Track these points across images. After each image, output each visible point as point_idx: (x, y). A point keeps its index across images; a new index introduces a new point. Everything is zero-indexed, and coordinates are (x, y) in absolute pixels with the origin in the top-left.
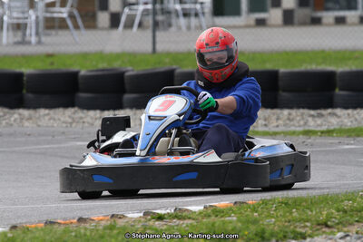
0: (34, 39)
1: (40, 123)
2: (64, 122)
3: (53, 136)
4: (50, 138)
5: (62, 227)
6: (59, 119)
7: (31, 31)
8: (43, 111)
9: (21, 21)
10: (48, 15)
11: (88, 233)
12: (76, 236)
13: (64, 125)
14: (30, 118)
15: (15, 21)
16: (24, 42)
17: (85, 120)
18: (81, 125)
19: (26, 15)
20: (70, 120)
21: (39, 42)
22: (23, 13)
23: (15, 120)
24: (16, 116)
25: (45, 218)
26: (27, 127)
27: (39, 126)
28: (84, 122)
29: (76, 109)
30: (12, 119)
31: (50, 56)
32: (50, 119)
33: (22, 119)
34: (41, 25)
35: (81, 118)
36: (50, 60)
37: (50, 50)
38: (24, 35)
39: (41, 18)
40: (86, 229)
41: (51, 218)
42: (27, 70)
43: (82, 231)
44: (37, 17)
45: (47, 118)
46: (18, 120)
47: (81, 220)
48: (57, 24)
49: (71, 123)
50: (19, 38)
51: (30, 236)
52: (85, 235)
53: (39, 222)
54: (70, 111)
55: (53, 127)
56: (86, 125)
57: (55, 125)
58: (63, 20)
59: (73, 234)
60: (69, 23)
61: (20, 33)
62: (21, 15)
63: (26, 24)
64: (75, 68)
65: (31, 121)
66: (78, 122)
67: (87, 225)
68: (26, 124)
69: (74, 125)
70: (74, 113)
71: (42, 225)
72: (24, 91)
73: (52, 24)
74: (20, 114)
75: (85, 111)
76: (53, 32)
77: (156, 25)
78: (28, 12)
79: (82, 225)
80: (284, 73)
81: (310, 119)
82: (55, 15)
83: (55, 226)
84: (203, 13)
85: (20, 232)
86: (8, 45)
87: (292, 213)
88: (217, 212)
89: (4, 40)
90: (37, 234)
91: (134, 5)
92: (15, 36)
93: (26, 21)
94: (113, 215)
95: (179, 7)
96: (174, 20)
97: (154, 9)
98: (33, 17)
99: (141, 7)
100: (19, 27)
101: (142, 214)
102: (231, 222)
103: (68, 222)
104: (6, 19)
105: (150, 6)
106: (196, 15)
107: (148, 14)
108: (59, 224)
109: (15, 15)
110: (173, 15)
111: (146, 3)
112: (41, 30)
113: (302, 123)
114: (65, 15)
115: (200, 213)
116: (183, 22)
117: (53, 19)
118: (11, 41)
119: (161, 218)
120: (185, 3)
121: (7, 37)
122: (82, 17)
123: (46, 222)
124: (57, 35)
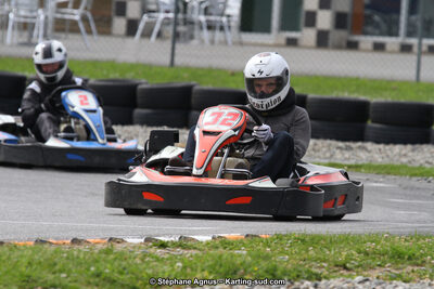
5: (53, 248)
7: (39, 31)
9: (28, 20)
10: (59, 16)
11: (82, 256)
12: (67, 258)
15: (22, 20)
16: (29, 44)
19: (35, 14)
22: (31, 11)
25: (35, 236)
34: (50, 26)
38: (31, 36)
39: (50, 18)
40: (80, 251)
41: (42, 237)
43: (75, 253)
44: (46, 18)
47: (75, 241)
48: (68, 27)
50: (24, 39)
51: (18, 253)
52: (78, 257)
53: (29, 240)
58: (74, 23)
59: (65, 255)
60: (81, 26)
61: (26, 34)
62: (28, 14)
63: (34, 25)
67: (81, 248)
71: (32, 243)
73: (62, 27)
76: (63, 35)
77: (176, 36)
78: (36, 11)
79: (76, 247)
80: (312, 99)
81: (338, 151)
82: (67, 17)
83: (46, 246)
84: (229, 27)
85: (6, 249)
86: (11, 45)
87: (307, 251)
88: (226, 243)
89: (8, 40)
90: (25, 253)
91: (154, 12)
92: (21, 36)
93: (34, 21)
94: (111, 239)
95: (203, 18)
96: (196, 33)
97: (176, 18)
98: (42, 17)
99: (162, 16)
100: (26, 27)
101: (143, 240)
102: (240, 256)
103: (60, 242)
104: (11, 16)
105: (171, 15)
106: (222, 28)
107: (168, 24)
108: (51, 243)
109: (22, 13)
110: (196, 27)
111: (167, 12)
112: (49, 31)
113: (328, 155)
114: (77, 18)
115: (208, 243)
116: (206, 34)
117: (64, 21)
118: (15, 41)
119: (163, 245)
120: (211, 14)
121: (12, 36)
122: (94, 21)
123: (36, 241)
124: (66, 38)
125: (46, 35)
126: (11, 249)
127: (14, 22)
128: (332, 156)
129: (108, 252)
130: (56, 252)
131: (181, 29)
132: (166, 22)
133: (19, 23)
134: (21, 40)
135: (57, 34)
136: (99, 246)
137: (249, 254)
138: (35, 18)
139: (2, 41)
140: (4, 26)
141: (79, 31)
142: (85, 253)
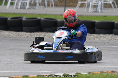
0: (100, 11)
1: (100, 39)
2: (109, 39)
3: (105, 44)
4: (104, 44)
5: (106, 74)
6: (107, 38)
7: (99, 7)
8: (101, 35)
9: (96, 4)
10: (105, 3)
11: (115, 76)
12: (111, 77)
13: (109, 40)
14: (97, 37)
15: (94, 4)
16: (96, 12)
17: (116, 39)
18: (114, 40)
19: (98, 2)
20: (111, 38)
21: (102, 12)
22: (97, 1)
23: (92, 38)
24: (92, 36)
25: (100, 71)
26: (96, 40)
27: (100, 40)
28: (115, 39)
29: (113, 35)
30: (91, 37)
31: (105, 16)
32: (104, 38)
33: (94, 37)
35: (115, 38)
36: (105, 18)
37: (105, 14)
38: (97, 9)
39: (103, 3)
40: (114, 75)
41: (102, 70)
42: (97, 21)
43: (113, 75)
44: (101, 3)
45: (103, 37)
46: (93, 38)
47: (113, 72)
48: (108, 6)
49: (111, 39)
51: (95, 76)
52: (114, 77)
53: (98, 72)
54: (111, 35)
55: (105, 40)
56: (116, 40)
57: (106, 40)
58: (110, 5)
59: (110, 76)
60: (112, 5)
61: (95, 9)
62: (96, 2)
63: (97, 6)
64: (113, 21)
65: (97, 38)
66: (113, 39)
67: (115, 74)
68: (96, 39)
69: (112, 40)
70: (112, 36)
71: (99, 73)
72: (96, 28)
74: (94, 36)
75: (116, 36)
76: (107, 9)
78: (98, 1)
79: (113, 73)
82: (108, 3)
83: (104, 73)
85: (91, 74)
86: (91, 12)
89: (90, 11)
90: (97, 76)
92: (93, 9)
93: (97, 4)
98: (100, 3)
100: (95, 6)
103: (108, 72)
104: (91, 3)
108: (105, 72)
109: (94, 2)
112: (102, 7)
114: (111, 3)
117: (107, 4)
118: (92, 11)
121: (91, 9)
122: (117, 4)
123: (101, 72)
124: (108, 9)
125: (101, 9)
126: (93, 74)
127: (92, 5)
130: (107, 75)
133: (93, 5)
134: (94, 11)
135: (105, 8)
138: (98, 3)
139: (88, 11)
140: (88, 6)
141: (111, 7)
142: (116, 75)
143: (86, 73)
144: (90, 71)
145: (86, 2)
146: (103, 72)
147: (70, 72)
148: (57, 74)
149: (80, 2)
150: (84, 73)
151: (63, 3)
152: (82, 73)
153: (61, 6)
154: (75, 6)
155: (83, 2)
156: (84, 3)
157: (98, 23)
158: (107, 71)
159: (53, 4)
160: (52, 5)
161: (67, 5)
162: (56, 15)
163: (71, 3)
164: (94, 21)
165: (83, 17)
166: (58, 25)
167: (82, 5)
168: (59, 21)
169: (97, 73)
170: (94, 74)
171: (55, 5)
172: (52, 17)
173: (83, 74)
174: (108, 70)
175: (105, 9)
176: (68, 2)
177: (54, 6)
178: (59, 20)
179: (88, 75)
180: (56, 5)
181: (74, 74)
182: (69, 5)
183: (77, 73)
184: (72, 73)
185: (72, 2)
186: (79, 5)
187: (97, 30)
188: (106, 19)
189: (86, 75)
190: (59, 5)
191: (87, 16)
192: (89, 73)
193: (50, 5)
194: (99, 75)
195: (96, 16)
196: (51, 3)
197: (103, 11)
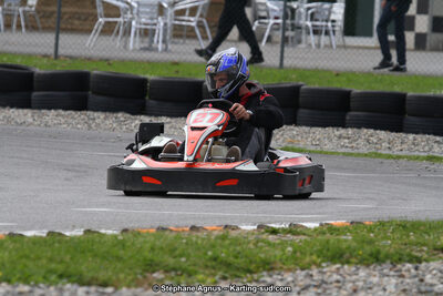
0: (160, 46)
5: (174, 234)
7: (158, 37)
9: (148, 27)
10: (177, 22)
11: (199, 242)
12: (187, 244)
15: (143, 27)
16: (150, 49)
19: (155, 21)
21: (166, 50)
22: (152, 19)
24: (137, 122)
25: (157, 224)
31: (176, 64)
34: (169, 32)
36: (176, 68)
37: (175, 58)
38: (152, 41)
39: (169, 25)
40: (198, 237)
41: (164, 225)
42: (150, 77)
43: (194, 239)
44: (165, 24)
47: (193, 228)
48: (184, 33)
50: (146, 45)
51: (141, 239)
52: (196, 243)
53: (152, 228)
58: (192, 29)
59: (184, 241)
60: (197, 32)
61: (147, 40)
62: (149, 21)
63: (154, 30)
64: (199, 78)
67: (199, 234)
71: (154, 231)
72: (147, 98)
73: (181, 33)
76: (181, 41)
77: (285, 40)
78: (157, 18)
79: (195, 233)
80: (411, 96)
81: (436, 145)
82: (184, 23)
83: (167, 233)
84: (334, 31)
85: (130, 235)
86: (134, 50)
87: (408, 236)
88: (332, 229)
89: (131, 45)
90: (148, 239)
91: (264, 18)
92: (142, 42)
93: (154, 27)
94: (226, 226)
95: (309, 24)
96: (303, 37)
97: (284, 23)
98: (162, 24)
99: (272, 22)
100: (147, 33)
101: (255, 227)
102: (346, 241)
104: (134, 23)
105: (280, 21)
106: (327, 33)
107: (278, 29)
108: (171, 231)
109: (143, 20)
110: (304, 31)
111: (276, 18)
112: (168, 37)
113: (427, 148)
114: (193, 24)
115: (316, 229)
116: (312, 39)
117: (181, 27)
118: (137, 47)
119: (274, 232)
120: (317, 20)
121: (134, 42)
122: (210, 27)
123: (158, 229)
124: (184, 43)
125: (164, 41)
126: (135, 236)
127: (136, 29)
128: (430, 149)
129: (224, 238)
130: (175, 238)
131: (290, 33)
132: (275, 27)
133: (140, 29)
134: (143, 46)
135: (176, 40)
136: (216, 233)
137: (354, 239)
138: (155, 24)
139: (126, 47)
140: (127, 32)
141: (195, 37)
142: (203, 239)
143: (115, 232)
144: (126, 227)
145: (120, 20)
146: (164, 229)
147: (67, 228)
148: (29, 234)
149: (101, 20)
150: (110, 232)
151: (52, 22)
152: (103, 231)
153: (46, 29)
154: (89, 31)
155: (111, 19)
156: (116, 22)
157: (155, 82)
158: (177, 227)
159: (23, 24)
160: (19, 27)
161: (63, 26)
162: (30, 56)
163: (76, 22)
164: (142, 76)
165: (109, 64)
166: (35, 84)
167: (108, 30)
168: (39, 74)
169: (148, 233)
170: (139, 233)
171: (26, 27)
172: (18, 61)
173: (104, 235)
174: (182, 223)
175: (176, 43)
176: (66, 16)
177: (24, 29)
178: (38, 70)
179: (120, 238)
180: (32, 27)
181: (79, 232)
182: (69, 27)
183: (88, 231)
184: (73, 230)
185: (79, 19)
186: (101, 27)
187: (150, 102)
188: (177, 72)
189: (115, 236)
190: (40, 26)
191: (123, 62)
192: (125, 231)
193: (14, 26)
194: (153, 239)
195: (149, 62)
196: (15, 20)
197: (170, 47)
